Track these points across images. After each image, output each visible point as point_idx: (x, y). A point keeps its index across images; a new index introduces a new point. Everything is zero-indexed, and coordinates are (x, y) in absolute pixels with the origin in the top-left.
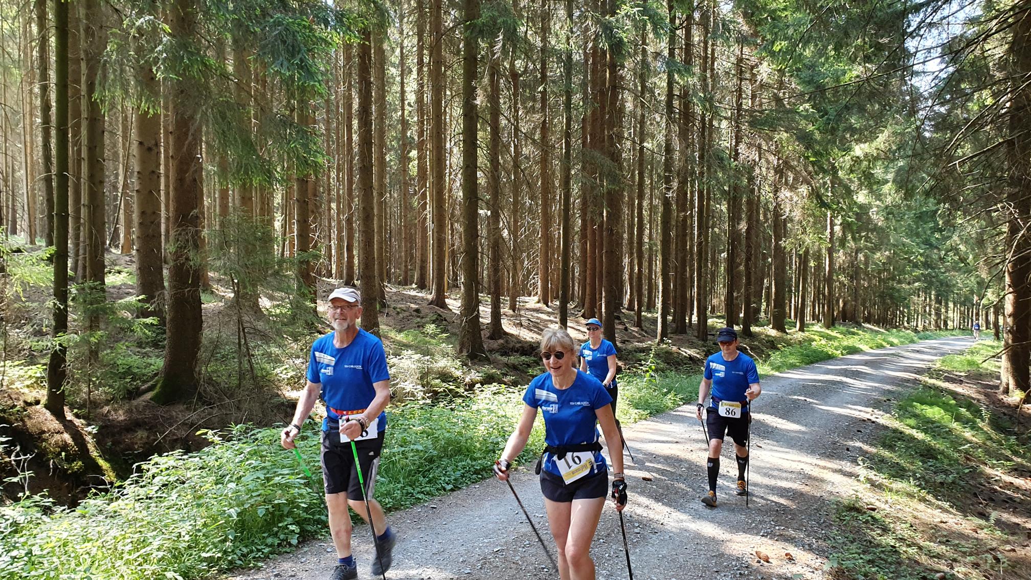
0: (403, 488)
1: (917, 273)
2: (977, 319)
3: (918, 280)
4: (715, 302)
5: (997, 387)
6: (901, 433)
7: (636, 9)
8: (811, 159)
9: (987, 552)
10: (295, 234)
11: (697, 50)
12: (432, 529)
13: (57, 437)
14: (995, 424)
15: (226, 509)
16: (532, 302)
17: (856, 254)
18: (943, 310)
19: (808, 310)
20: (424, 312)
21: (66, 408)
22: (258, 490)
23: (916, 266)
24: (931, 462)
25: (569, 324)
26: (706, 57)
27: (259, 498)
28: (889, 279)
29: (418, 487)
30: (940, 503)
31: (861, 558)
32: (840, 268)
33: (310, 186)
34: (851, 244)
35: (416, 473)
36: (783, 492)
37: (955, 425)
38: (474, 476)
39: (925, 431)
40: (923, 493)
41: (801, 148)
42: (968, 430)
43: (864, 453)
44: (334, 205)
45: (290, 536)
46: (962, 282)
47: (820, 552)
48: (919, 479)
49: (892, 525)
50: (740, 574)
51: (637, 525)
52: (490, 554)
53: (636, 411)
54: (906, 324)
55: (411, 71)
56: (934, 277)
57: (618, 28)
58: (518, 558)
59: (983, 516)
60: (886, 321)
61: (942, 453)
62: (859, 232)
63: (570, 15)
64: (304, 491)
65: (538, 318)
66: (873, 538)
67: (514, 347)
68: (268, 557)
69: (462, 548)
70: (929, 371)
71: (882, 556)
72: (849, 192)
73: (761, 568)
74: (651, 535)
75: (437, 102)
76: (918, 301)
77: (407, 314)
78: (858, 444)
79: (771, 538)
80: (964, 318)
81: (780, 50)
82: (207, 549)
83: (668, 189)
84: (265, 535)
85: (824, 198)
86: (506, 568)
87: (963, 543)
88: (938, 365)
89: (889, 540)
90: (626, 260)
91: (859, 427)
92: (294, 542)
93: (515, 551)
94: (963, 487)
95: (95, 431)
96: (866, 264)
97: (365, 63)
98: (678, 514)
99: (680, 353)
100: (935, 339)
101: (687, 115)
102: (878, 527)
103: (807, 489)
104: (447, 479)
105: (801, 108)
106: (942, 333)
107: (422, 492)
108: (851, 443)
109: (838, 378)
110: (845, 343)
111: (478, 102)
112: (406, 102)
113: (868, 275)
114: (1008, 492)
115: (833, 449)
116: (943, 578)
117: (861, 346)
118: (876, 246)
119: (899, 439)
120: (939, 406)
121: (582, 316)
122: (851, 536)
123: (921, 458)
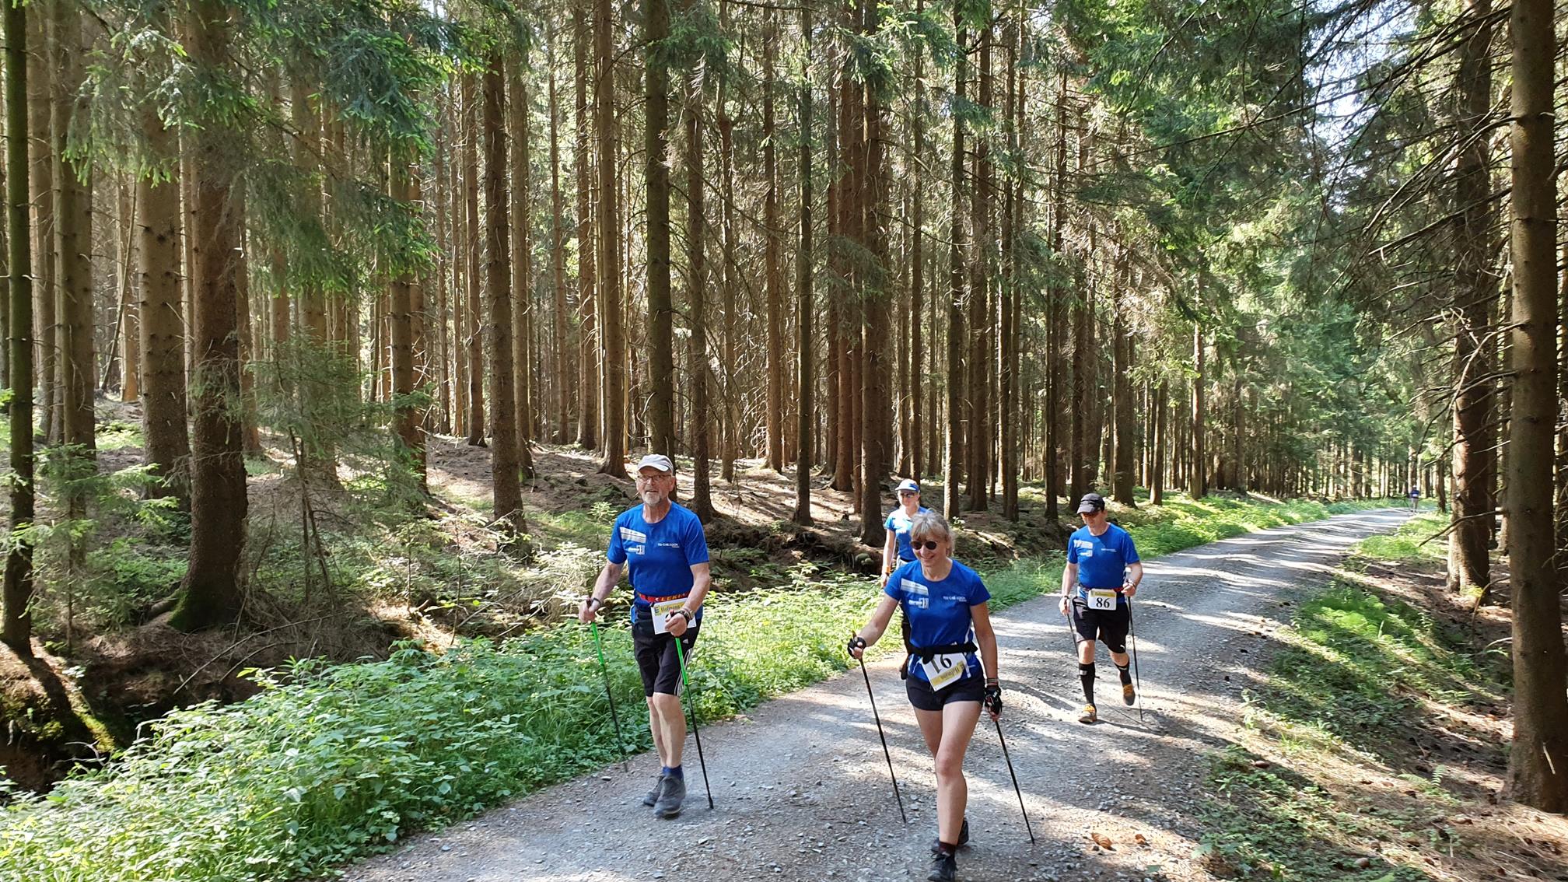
0: (559, 751)
1: (1326, 415)
2: (1414, 483)
3: (1328, 426)
4: (1029, 462)
5: (1443, 582)
6: (1305, 652)
7: (906, 24)
8: (1169, 248)
9: (1430, 824)
10: (391, 367)
11: (1001, 84)
12: (604, 812)
13: (20, 685)
14: (1441, 635)
15: (284, 788)
16: (756, 466)
17: (1238, 387)
18: (1364, 470)
19: (1168, 473)
20: (592, 483)
21: (33, 641)
22: (334, 759)
23: (1324, 405)
24: (1349, 694)
25: (812, 499)
26: (1012, 95)
27: (336, 772)
28: (1285, 425)
29: (581, 749)
30: (1361, 754)
31: (1247, 839)
32: (1213, 409)
33: (413, 294)
34: (1230, 374)
35: (579, 728)
36: (1130, 744)
37: (1382, 639)
39: (1340, 649)
40: (1336, 741)
41: (1152, 232)
42: (1401, 645)
43: (1251, 683)
44: (451, 323)
45: (384, 829)
46: (1391, 428)
47: (1187, 833)
48: (1330, 720)
49: (1291, 788)
50: (1069, 867)
51: (914, 797)
52: (693, 848)
54: (1311, 491)
55: (565, 118)
56: (1351, 421)
57: (878, 51)
58: (734, 852)
59: (1425, 772)
60: (1282, 487)
61: (1364, 681)
62: (1241, 356)
63: (807, 33)
64: (405, 760)
65: (765, 490)
66: (1264, 808)
67: (730, 534)
68: (351, 861)
69: (649, 840)
70: (1344, 560)
71: (1278, 834)
72: (1225, 296)
73: (1100, 858)
75: (607, 164)
76: (1328, 456)
77: (567, 487)
78: (1243, 670)
79: (1114, 813)
80: (1395, 482)
81: (1120, 83)
82: (255, 851)
83: (957, 294)
84: (346, 827)
85: (1190, 305)
86: (717, 868)
87: (1395, 812)
88: (1357, 552)
89: (1287, 811)
90: (897, 403)
91: (1242, 645)
92: (392, 836)
93: (731, 841)
94: (1395, 730)
95: (80, 675)
96: (1253, 402)
97: (495, 104)
99: (977, 540)
100: (1354, 512)
101: (985, 183)
102: (1271, 793)
103: (1167, 736)
105: (1154, 171)
106: (1363, 503)
107: (589, 757)
108: (1232, 669)
109: (1212, 573)
110: (1223, 521)
111: (669, 163)
112: (560, 165)
113: (1255, 420)
114: (1460, 736)
115: (1206, 678)
116: (1366, 866)
117: (1246, 526)
118: (1266, 376)
119: (1302, 662)
120: (1359, 611)
121: (832, 486)
122: (1232, 807)
123: (1334, 689)
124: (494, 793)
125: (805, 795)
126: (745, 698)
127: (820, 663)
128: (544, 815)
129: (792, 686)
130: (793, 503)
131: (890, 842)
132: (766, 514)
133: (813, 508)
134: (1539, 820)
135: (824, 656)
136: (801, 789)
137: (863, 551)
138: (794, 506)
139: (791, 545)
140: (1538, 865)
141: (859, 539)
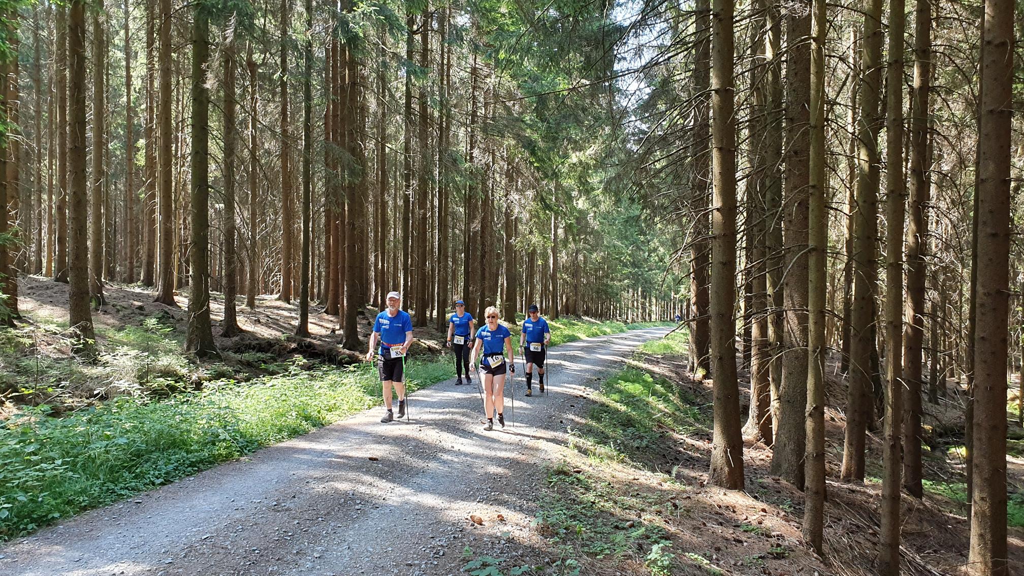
0: (103, 484)
1: (626, 271)
3: (628, 278)
5: (685, 367)
6: (607, 406)
7: (372, 8)
8: (536, 165)
9: (668, 500)
11: (435, 56)
12: (134, 523)
14: (684, 398)
16: (271, 299)
17: (577, 254)
18: (647, 304)
20: (147, 309)
23: (625, 265)
24: (631, 430)
25: (309, 320)
26: (443, 63)
28: (603, 277)
29: (121, 483)
30: (634, 463)
31: (565, 514)
32: (563, 267)
33: (10, 168)
34: (572, 245)
35: (120, 469)
36: (500, 462)
37: (651, 399)
38: (189, 469)
39: (627, 404)
40: (622, 456)
41: (527, 154)
42: (661, 402)
43: (574, 423)
44: (45, 197)
47: (530, 512)
48: (619, 445)
49: (593, 485)
50: (454, 537)
51: (358, 502)
52: (198, 542)
53: (370, 398)
54: (618, 318)
55: (138, 56)
56: (639, 275)
57: (354, 23)
58: (227, 543)
59: (669, 472)
60: (602, 315)
61: (639, 422)
62: (578, 235)
65: (278, 315)
66: (576, 496)
67: (250, 344)
70: (632, 354)
71: (583, 511)
72: (570, 198)
73: (474, 530)
74: (372, 510)
75: (166, 88)
76: (627, 295)
77: (129, 311)
78: (571, 417)
79: (486, 503)
80: (664, 311)
83: (408, 187)
85: (548, 202)
86: (213, 554)
87: (650, 495)
88: (641, 350)
89: (590, 497)
90: (372, 258)
91: (572, 403)
93: (226, 536)
94: (654, 450)
96: (585, 263)
97: (78, 36)
98: (401, 489)
99: (419, 345)
100: (641, 329)
102: (581, 487)
103: (523, 457)
104: (157, 473)
106: (647, 324)
107: (127, 488)
108: (564, 416)
109: (557, 362)
110: (566, 332)
111: (208, 85)
112: (132, 88)
113: (587, 274)
114: (690, 453)
115: (549, 422)
116: (632, 526)
117: (579, 335)
118: (592, 247)
119: (606, 412)
120: (639, 383)
121: (325, 312)
122: (558, 496)
123: (623, 427)
124: (46, 516)
125: (283, 504)
126: (248, 446)
127: (304, 423)
128: (85, 529)
129: (283, 437)
130: (296, 323)
131: (339, 530)
132: (277, 330)
133: (310, 326)
134: (725, 494)
135: (307, 418)
136: (281, 501)
137: (344, 353)
138: (297, 324)
139: (294, 351)
140: (724, 519)
141: (341, 346)
